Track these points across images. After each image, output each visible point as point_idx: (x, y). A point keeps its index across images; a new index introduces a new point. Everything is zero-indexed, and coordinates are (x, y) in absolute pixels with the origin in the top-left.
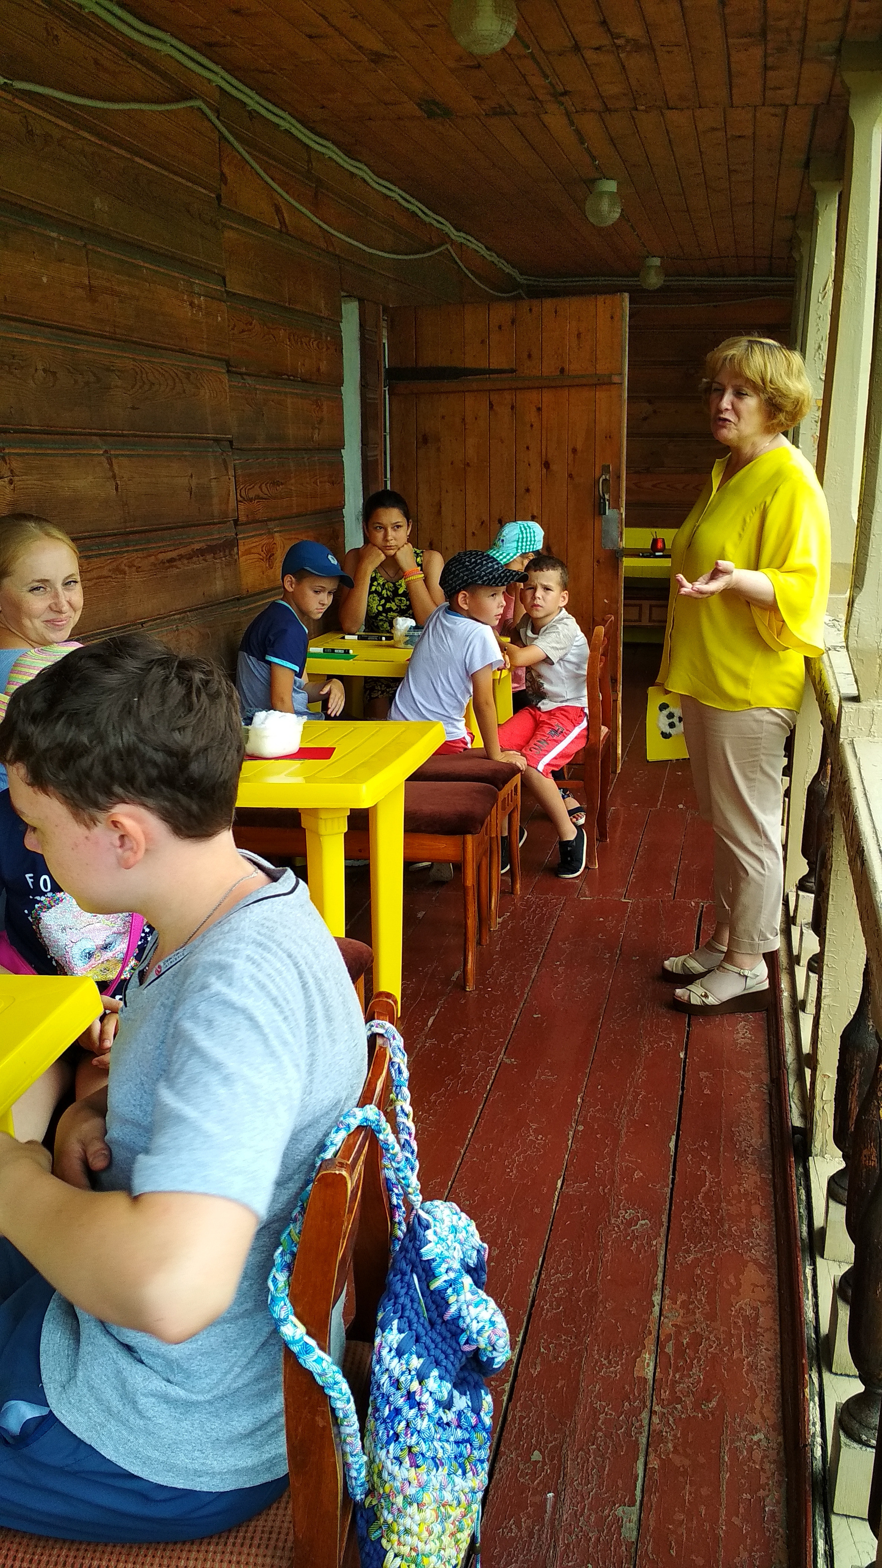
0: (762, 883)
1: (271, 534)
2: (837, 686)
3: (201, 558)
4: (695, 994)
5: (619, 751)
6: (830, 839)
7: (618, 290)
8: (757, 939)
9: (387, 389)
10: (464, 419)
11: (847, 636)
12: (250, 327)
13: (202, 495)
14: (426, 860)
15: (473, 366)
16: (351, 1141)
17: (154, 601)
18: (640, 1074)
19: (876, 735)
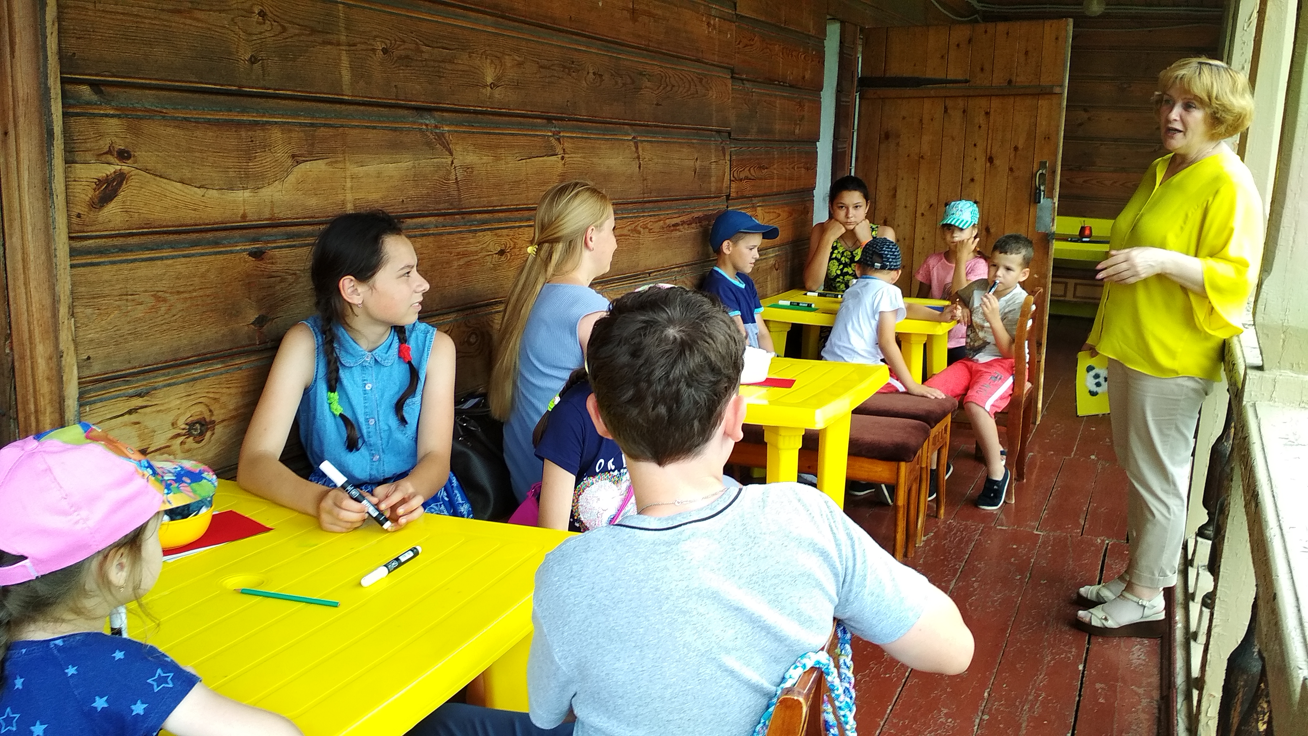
0: (1165, 525)
1: (754, 207)
2: (1244, 357)
3: (698, 224)
4: (1095, 617)
5: (1040, 406)
6: (1229, 488)
7: (1067, 16)
8: (1157, 575)
9: (858, 94)
10: (921, 120)
11: (1254, 314)
12: (752, 43)
13: (703, 175)
14: (864, 480)
15: (933, 77)
16: (806, 678)
17: (660, 256)
18: (1041, 679)
19: (1276, 400)
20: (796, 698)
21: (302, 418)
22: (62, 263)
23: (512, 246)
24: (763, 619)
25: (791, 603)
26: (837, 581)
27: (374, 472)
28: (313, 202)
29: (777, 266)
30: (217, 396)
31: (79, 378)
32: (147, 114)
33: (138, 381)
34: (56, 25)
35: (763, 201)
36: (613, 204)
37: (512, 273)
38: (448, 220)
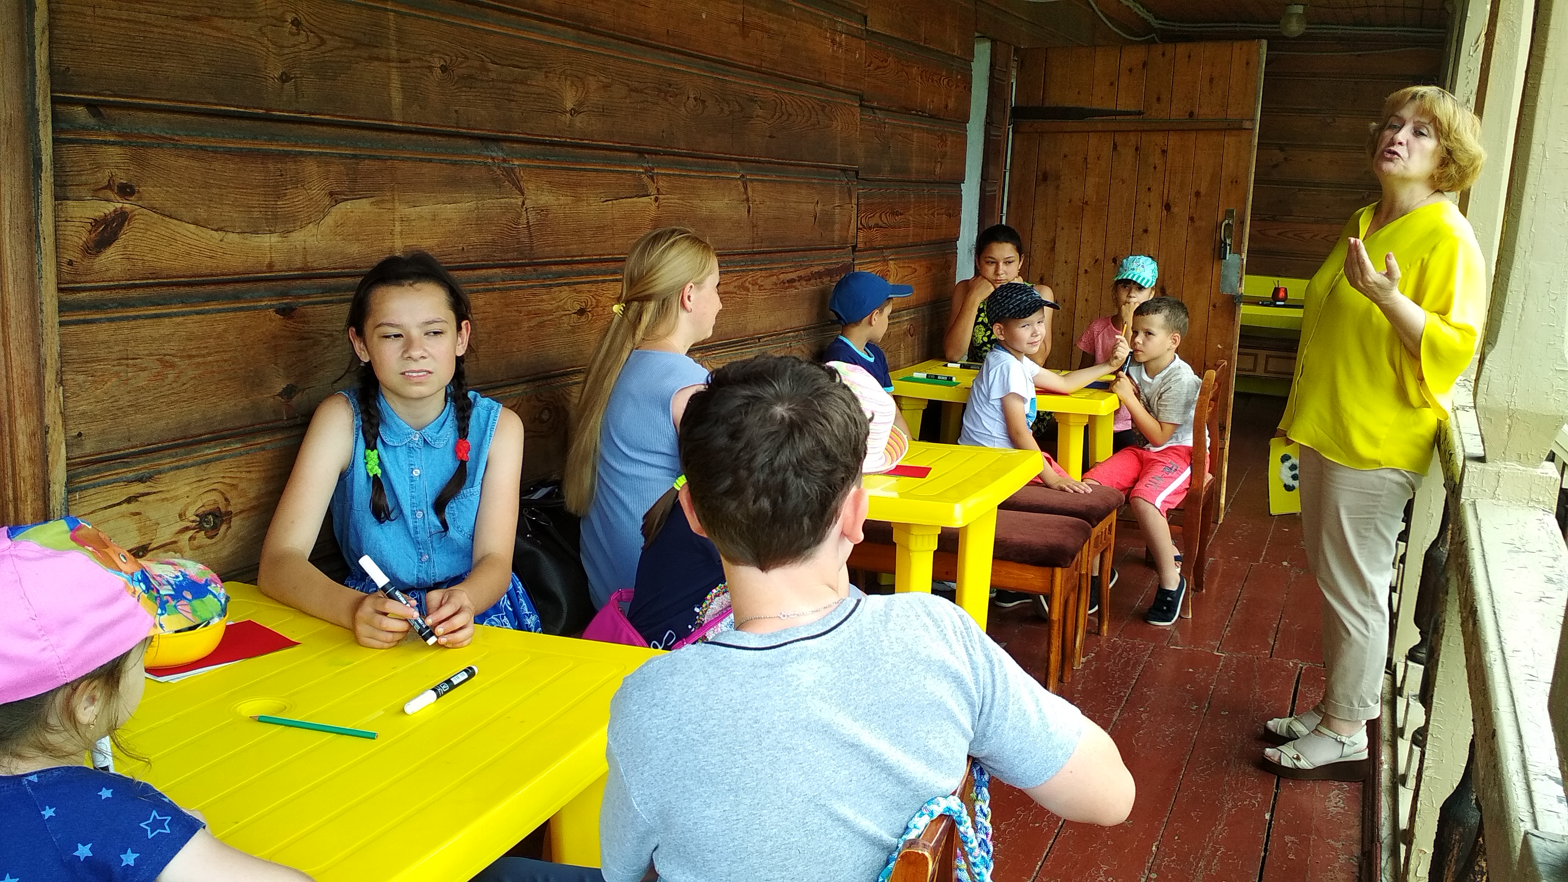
0: (1365, 645)
1: (885, 261)
2: (1463, 446)
3: (818, 280)
4: (1286, 756)
5: (1223, 501)
7: (1260, 36)
8: (1356, 706)
9: (1011, 127)
10: (1086, 159)
11: (1475, 395)
12: (886, 65)
13: (825, 221)
14: (1012, 589)
15: (1100, 107)
16: (933, 827)
17: (772, 318)
18: (1220, 829)
19: (1501, 497)
20: (920, 852)
21: (337, 508)
22: (50, 319)
23: (594, 304)
24: (883, 758)
25: (917, 739)
26: (973, 712)
27: (423, 575)
28: (354, 249)
29: (912, 331)
30: (235, 482)
31: (68, 459)
32: (153, 141)
33: (139, 463)
34: (47, 33)
35: (896, 254)
36: (718, 255)
37: (593, 337)
38: (517, 272)
